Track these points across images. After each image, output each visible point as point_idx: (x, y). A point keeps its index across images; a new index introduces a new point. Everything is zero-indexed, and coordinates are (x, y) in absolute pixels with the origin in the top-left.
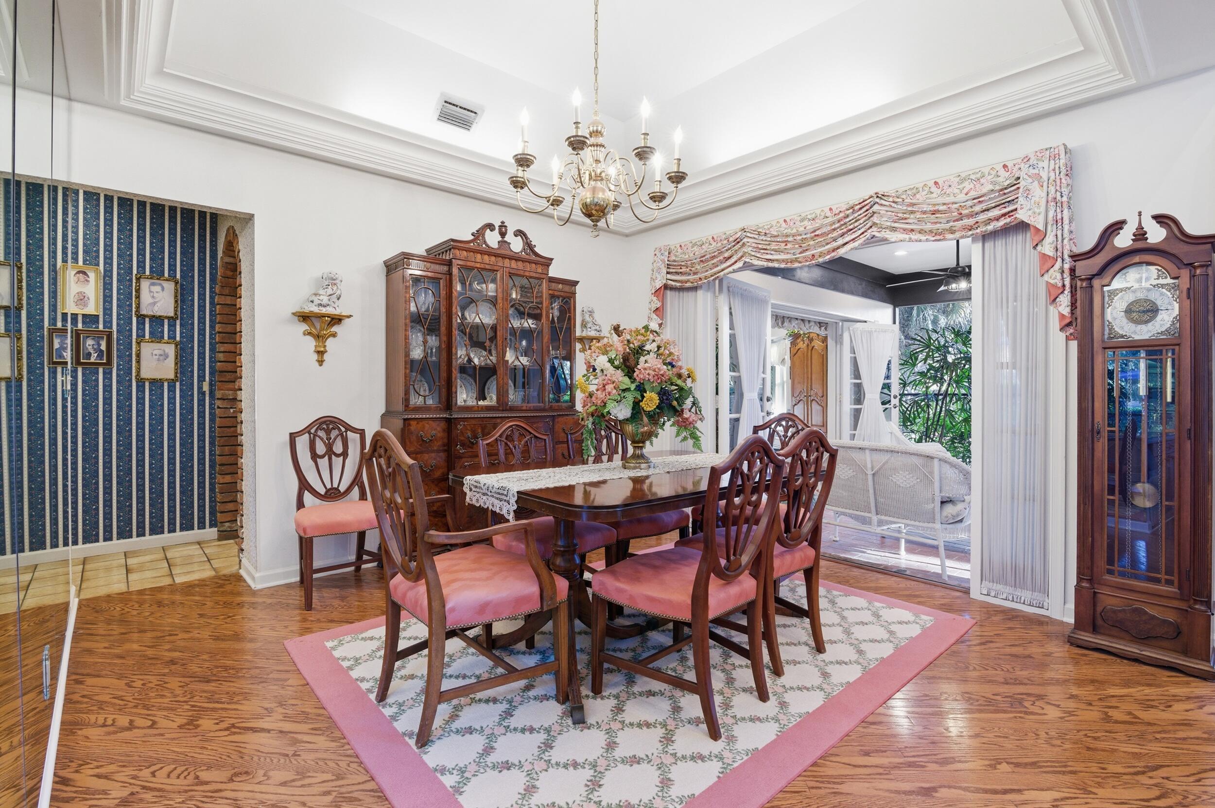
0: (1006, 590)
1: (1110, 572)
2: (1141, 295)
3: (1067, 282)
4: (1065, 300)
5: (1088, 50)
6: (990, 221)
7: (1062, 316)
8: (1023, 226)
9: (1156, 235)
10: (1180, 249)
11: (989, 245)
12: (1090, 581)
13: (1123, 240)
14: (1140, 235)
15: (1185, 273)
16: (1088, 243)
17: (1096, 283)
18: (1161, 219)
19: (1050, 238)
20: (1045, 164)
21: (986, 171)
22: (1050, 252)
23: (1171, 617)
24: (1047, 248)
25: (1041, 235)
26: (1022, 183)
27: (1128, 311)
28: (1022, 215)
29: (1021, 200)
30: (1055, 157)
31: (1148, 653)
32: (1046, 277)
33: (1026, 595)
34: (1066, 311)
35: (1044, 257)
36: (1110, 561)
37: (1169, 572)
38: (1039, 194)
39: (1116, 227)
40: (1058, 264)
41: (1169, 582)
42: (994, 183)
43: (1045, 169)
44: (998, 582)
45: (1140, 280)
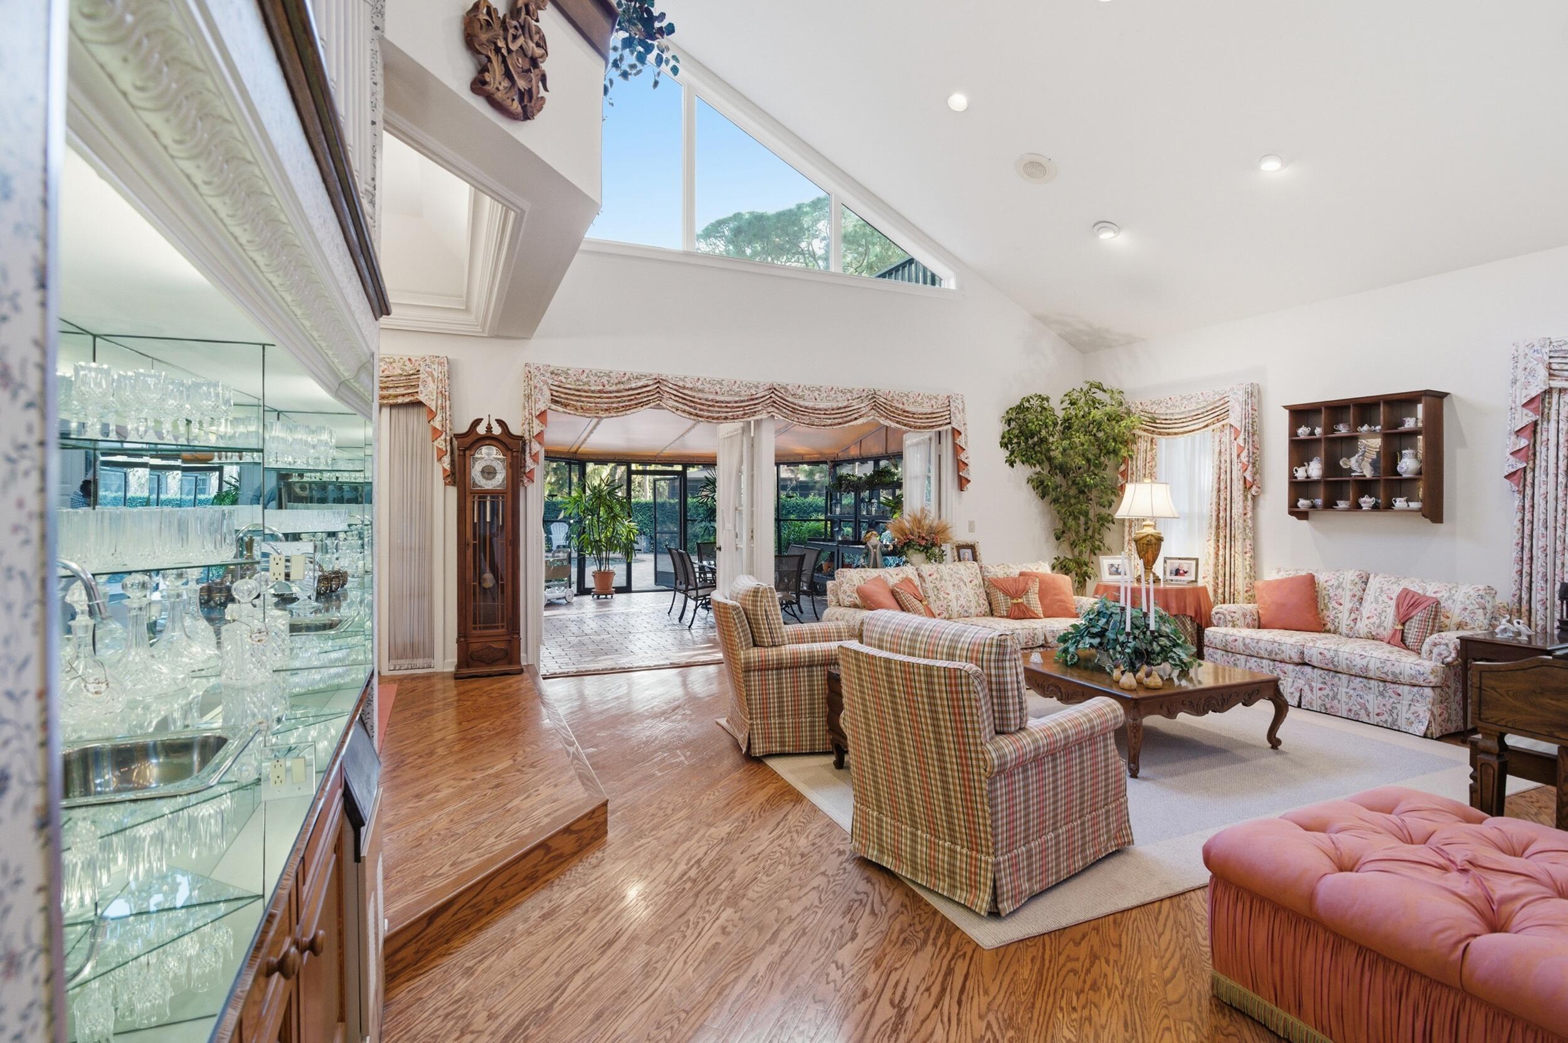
0: (405, 663)
1: (475, 629)
2: (489, 463)
3: (449, 448)
4: (447, 459)
5: (467, 310)
6: (396, 396)
7: (445, 470)
8: (419, 404)
9: (497, 430)
10: (507, 440)
11: (394, 411)
12: (465, 637)
13: (481, 430)
14: (489, 428)
15: (509, 453)
16: (464, 429)
17: (467, 453)
18: (501, 423)
19: (438, 418)
20: (435, 366)
21: (397, 359)
22: (439, 427)
23: (503, 646)
24: (437, 423)
25: (432, 414)
26: (421, 376)
27: (483, 472)
28: (421, 397)
29: (421, 388)
30: (440, 364)
31: (496, 669)
32: (436, 443)
33: (419, 662)
34: (448, 467)
35: (434, 429)
36: (475, 623)
37: (503, 621)
38: (432, 386)
39: (478, 422)
40: (443, 437)
41: (502, 627)
42: (403, 370)
43: (436, 370)
44: (401, 658)
45: (489, 454)
